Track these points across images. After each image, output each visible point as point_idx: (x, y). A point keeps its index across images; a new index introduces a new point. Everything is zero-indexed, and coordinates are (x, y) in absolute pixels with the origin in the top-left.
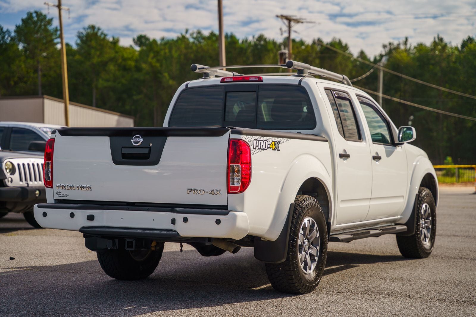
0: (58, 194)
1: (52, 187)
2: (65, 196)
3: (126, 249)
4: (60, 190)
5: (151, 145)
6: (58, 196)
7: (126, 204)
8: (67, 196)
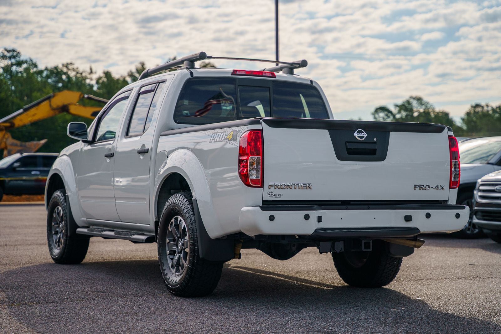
0: (270, 195)
1: (262, 187)
2: (278, 197)
3: (363, 250)
4: (272, 189)
5: (375, 139)
6: (269, 197)
7: (340, 203)
8: (280, 196)
